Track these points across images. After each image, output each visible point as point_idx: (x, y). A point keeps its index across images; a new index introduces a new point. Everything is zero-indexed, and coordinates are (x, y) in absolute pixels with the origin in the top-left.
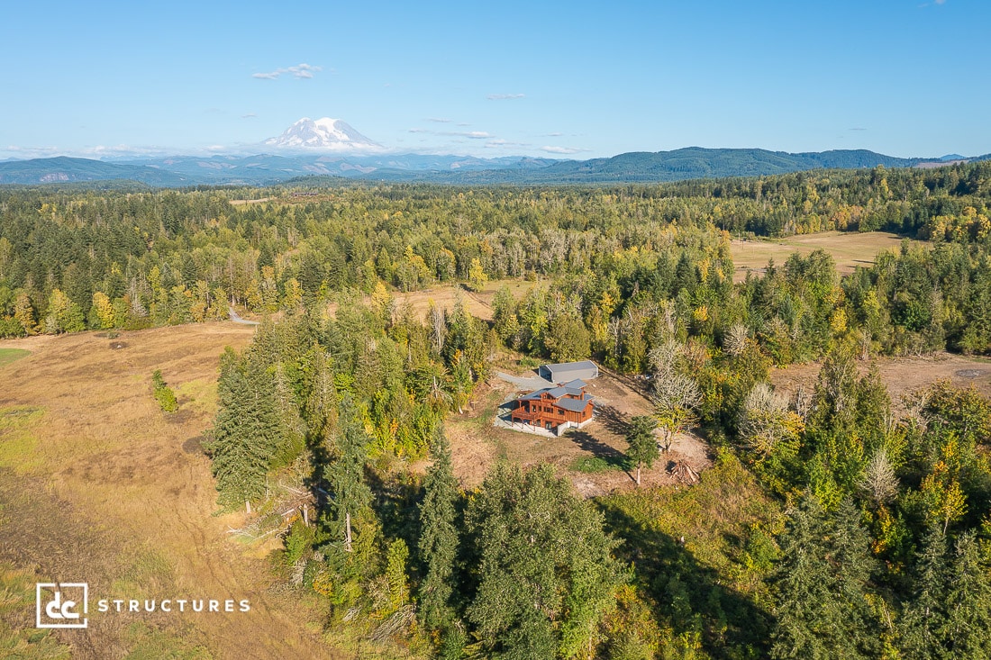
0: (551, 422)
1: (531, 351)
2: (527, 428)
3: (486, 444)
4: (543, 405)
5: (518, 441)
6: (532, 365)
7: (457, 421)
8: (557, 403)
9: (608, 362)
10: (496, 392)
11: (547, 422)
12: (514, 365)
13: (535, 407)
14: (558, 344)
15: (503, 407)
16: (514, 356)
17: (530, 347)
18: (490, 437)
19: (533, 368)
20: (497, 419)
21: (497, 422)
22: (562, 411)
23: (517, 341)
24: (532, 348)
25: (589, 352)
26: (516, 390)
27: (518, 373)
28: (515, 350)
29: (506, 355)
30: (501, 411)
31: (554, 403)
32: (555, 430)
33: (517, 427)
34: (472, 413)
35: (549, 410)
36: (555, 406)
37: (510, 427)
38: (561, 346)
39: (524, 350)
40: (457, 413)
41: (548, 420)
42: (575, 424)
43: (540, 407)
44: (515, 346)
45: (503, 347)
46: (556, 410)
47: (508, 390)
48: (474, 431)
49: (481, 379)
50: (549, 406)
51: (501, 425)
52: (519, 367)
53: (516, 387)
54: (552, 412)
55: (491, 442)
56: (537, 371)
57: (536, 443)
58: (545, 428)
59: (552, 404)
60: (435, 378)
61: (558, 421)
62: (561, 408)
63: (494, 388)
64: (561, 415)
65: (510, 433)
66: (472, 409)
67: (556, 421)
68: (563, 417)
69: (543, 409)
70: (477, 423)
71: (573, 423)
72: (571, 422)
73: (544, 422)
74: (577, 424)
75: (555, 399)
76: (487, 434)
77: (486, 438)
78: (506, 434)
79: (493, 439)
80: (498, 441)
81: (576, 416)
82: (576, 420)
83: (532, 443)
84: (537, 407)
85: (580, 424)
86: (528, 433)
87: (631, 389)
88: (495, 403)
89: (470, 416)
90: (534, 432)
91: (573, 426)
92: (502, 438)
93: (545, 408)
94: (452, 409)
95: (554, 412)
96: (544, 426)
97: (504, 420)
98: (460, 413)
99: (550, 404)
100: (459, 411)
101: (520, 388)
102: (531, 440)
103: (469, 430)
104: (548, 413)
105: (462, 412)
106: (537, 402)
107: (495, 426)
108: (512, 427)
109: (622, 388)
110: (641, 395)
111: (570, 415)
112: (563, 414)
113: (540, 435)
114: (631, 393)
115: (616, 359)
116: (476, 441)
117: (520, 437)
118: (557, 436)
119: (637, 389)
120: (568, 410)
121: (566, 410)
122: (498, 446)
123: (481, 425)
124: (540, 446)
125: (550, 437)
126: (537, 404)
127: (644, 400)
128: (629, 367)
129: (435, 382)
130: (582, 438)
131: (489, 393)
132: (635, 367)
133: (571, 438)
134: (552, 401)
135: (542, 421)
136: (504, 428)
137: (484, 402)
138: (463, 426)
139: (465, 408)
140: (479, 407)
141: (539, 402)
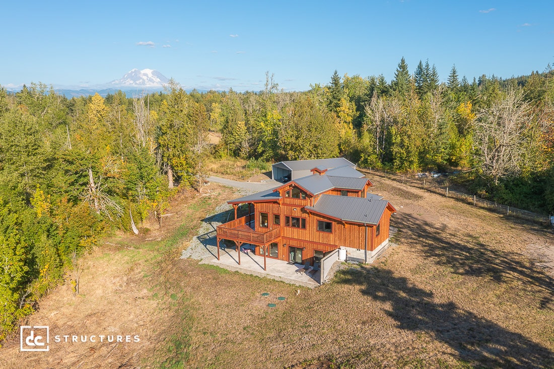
0: (301, 249)
1: (261, 155)
3: (154, 303)
4: (283, 211)
5: (227, 296)
6: (263, 168)
7: (120, 247)
8: (314, 205)
9: (366, 161)
10: (205, 200)
11: (293, 249)
13: (265, 216)
14: (297, 138)
15: (209, 220)
16: (241, 163)
17: (260, 151)
18: (167, 286)
19: (264, 171)
20: (193, 243)
21: (191, 251)
22: (326, 226)
23: (246, 149)
24: (263, 152)
25: (337, 151)
26: (236, 196)
27: (243, 178)
28: (243, 158)
29: (232, 163)
30: (204, 229)
31: (308, 207)
32: (312, 267)
33: (228, 260)
34: (155, 233)
35: (297, 223)
36: (312, 213)
37: (214, 261)
38: (300, 141)
39: (254, 155)
40: (128, 234)
41: (294, 244)
42: (359, 254)
43: (277, 217)
44: (242, 154)
45: (229, 158)
46: (312, 222)
47: (223, 195)
49: (185, 182)
50: (297, 213)
51: (195, 257)
52: (244, 171)
53: (237, 193)
54: (304, 227)
55: (166, 298)
56: (269, 174)
57: (269, 305)
58: (289, 263)
59: (303, 210)
60: (91, 172)
61: (319, 246)
62: (324, 217)
63: (204, 195)
64: (326, 234)
65: (210, 276)
66: (157, 226)
67: (315, 247)
68: (332, 238)
69: (282, 220)
70: (155, 253)
71: (355, 249)
72: (348, 249)
73: (286, 249)
74: (363, 251)
75: (310, 196)
76: (162, 279)
77: (158, 287)
78: (200, 278)
79: (171, 291)
80: (180, 295)
81: (361, 234)
82: (361, 243)
83: (259, 305)
84: (271, 218)
85: (370, 251)
86: (251, 275)
87: (422, 190)
88: (198, 215)
89: (150, 239)
90: (263, 271)
91: (355, 257)
92: (189, 289)
93: (287, 218)
94: (120, 226)
95: (307, 226)
96: (285, 259)
97: (205, 246)
98: (133, 233)
99: (299, 209)
100: (131, 229)
101: (243, 193)
102: (258, 295)
103: (132, 269)
104: (295, 230)
105: (136, 232)
106: (271, 205)
107: (182, 257)
108: (218, 259)
109: (405, 188)
110: (449, 197)
111: (347, 232)
112: (331, 232)
113: (276, 279)
114: (427, 195)
115: (378, 155)
116: (136, 295)
117: (230, 285)
118: (321, 284)
119: (432, 189)
120: (340, 222)
121: (335, 221)
122: (176, 311)
123: (160, 258)
124: (280, 313)
125: (303, 287)
126: (271, 209)
127: (460, 204)
128: (402, 163)
129: (92, 181)
130: (383, 286)
131: (193, 202)
132: (411, 162)
133: (358, 287)
134: (303, 202)
135: (280, 246)
136: (199, 263)
137: (182, 214)
138: (126, 258)
139: (146, 225)
140: (171, 223)
141: (276, 205)
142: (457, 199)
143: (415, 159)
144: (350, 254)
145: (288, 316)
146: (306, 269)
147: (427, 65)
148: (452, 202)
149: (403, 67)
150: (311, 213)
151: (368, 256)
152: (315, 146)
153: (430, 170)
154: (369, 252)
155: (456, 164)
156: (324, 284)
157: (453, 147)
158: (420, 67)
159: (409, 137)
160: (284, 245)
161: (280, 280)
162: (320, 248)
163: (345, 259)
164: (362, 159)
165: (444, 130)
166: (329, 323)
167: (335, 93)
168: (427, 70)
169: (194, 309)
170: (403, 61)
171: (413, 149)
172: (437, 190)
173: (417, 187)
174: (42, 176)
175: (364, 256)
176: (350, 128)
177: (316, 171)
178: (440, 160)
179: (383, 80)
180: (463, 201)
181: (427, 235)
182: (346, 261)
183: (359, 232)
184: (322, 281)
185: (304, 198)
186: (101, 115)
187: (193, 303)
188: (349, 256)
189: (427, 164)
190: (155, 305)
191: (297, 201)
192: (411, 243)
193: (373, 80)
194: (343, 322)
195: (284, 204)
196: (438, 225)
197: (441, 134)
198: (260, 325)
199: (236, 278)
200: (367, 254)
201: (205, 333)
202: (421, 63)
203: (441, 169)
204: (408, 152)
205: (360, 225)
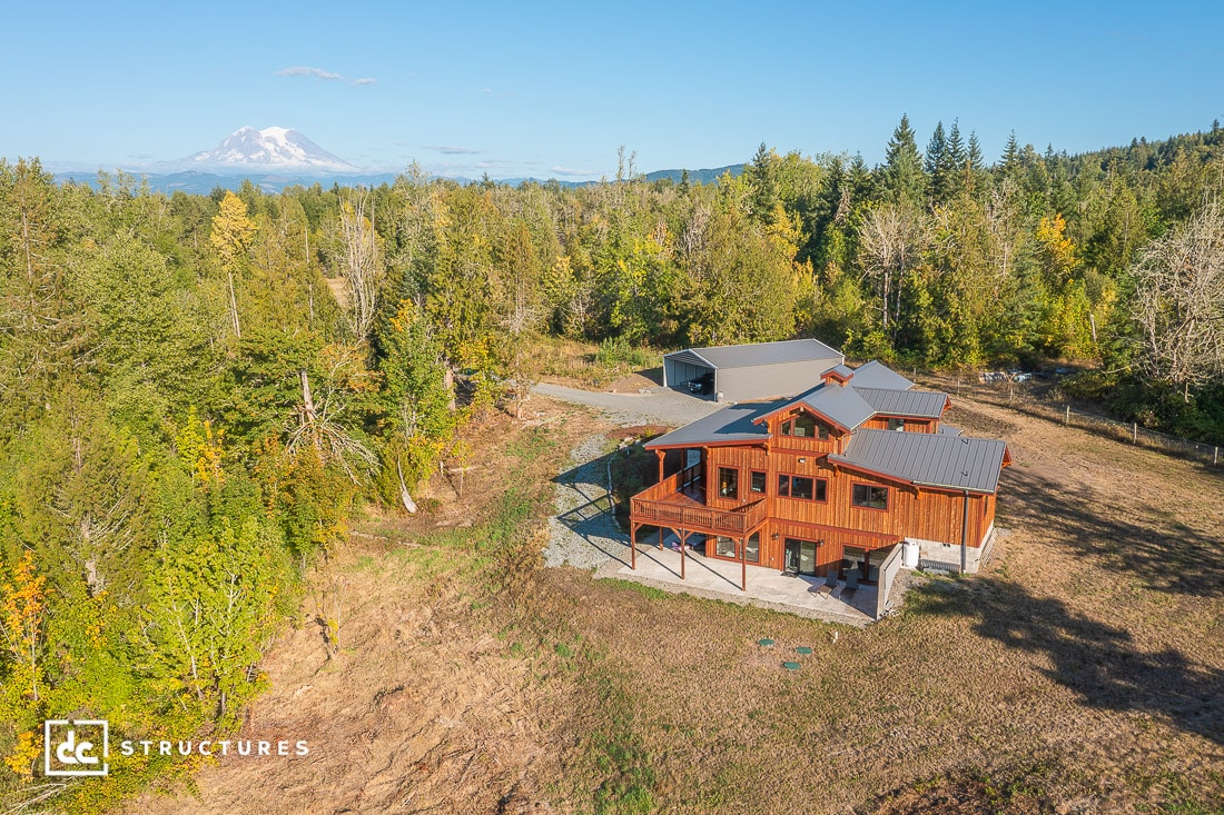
0: (815, 545)
1: (620, 332)
2: (710, 576)
3: (517, 666)
4: (775, 464)
5: (685, 647)
6: (635, 361)
7: (388, 542)
8: (844, 450)
9: (859, 345)
10: (536, 436)
11: (793, 544)
12: (580, 365)
13: (731, 478)
14: (709, 296)
15: (571, 478)
16: (570, 349)
17: (617, 322)
18: (540, 627)
19: (639, 368)
20: (554, 531)
21: (564, 550)
22: (871, 493)
23: (578, 315)
24: (624, 324)
26: (603, 424)
27: (597, 383)
28: (572, 337)
30: (564, 498)
31: (834, 455)
33: (656, 567)
34: (452, 510)
35: (803, 488)
36: (842, 468)
37: (624, 572)
38: (717, 302)
39: (600, 330)
40: (393, 512)
41: (796, 533)
42: (949, 554)
43: (759, 479)
44: (571, 329)
46: (841, 488)
47: (576, 423)
48: (459, 593)
49: (483, 396)
50: (807, 468)
51: (579, 563)
52: (595, 368)
53: (601, 418)
54: (821, 495)
55: (544, 653)
56: (655, 375)
57: (783, 665)
58: (785, 574)
59: (823, 461)
60: (306, 380)
61: (856, 537)
62: (869, 477)
63: (529, 423)
64: (873, 513)
65: (630, 605)
66: (451, 495)
67: (847, 539)
68: (886, 522)
69: (772, 484)
70: (474, 554)
71: (938, 544)
72: (924, 543)
73: (779, 543)
74: (956, 548)
75: (839, 433)
76: (520, 612)
77: (517, 630)
78: (611, 609)
79: (551, 638)
80: (575, 646)
81: (953, 513)
82: (952, 530)
83: (765, 665)
84: (744, 480)
85: (972, 549)
86: (719, 602)
87: (1007, 411)
88: (538, 469)
89: (446, 523)
90: (741, 593)
91: (938, 560)
92: (593, 635)
93: (783, 479)
94: (376, 495)
95: (830, 495)
96: (776, 564)
97: (586, 538)
98: (404, 511)
99: (812, 460)
100: (400, 502)
101: (618, 420)
102: (750, 643)
103: (432, 591)
104: (802, 504)
105: (412, 507)
106: (746, 451)
107: (550, 564)
108: (632, 568)
109: (967, 407)
110: (1072, 426)
111: (923, 510)
112: (886, 508)
113: (777, 609)
114: (1020, 420)
115: (885, 332)
116: (469, 646)
117: (685, 624)
118: (879, 617)
119: (1029, 407)
120: (908, 488)
121: (894, 484)
122: (580, 680)
123: (490, 565)
124: (817, 684)
125: (841, 625)
126: (747, 462)
127: (1101, 441)
128: (945, 351)
129: (307, 398)
130: (1020, 619)
131: (510, 439)
132: (966, 349)
133: (965, 622)
134: (822, 446)
135: (765, 539)
136: (595, 576)
137: (498, 467)
138: (413, 567)
139: (427, 491)
140: (480, 488)
141: (758, 452)
142: (1093, 431)
143: (974, 342)
144: (925, 553)
145: (832, 685)
146: (831, 586)
147: (956, 133)
148: (1082, 438)
149: (904, 135)
150: (840, 468)
151: (967, 559)
152: (750, 314)
153: (1006, 365)
154: (970, 550)
155: (1054, 352)
156: (884, 618)
157: (1046, 315)
158: (939, 135)
159: (960, 294)
160: (774, 536)
161: (784, 610)
162: (859, 541)
163: (916, 564)
164: (849, 340)
165: (1027, 280)
166: (935, 702)
167: (762, 194)
168: (955, 141)
169: (621, 676)
170: (905, 123)
171: (969, 321)
172: (1039, 410)
173: (993, 404)
174: (183, 386)
175: (959, 557)
176: (807, 272)
177: (833, 377)
178: (1020, 343)
179: (860, 164)
180: (1107, 434)
181: (1060, 508)
182: (920, 568)
183: (950, 508)
184: (880, 611)
185: (824, 436)
186: (241, 241)
187: (613, 664)
188: (924, 557)
189: (996, 353)
190: (522, 669)
191: (808, 444)
192: (1034, 525)
193: (837, 163)
194: (963, 698)
195: (776, 449)
196: (1073, 487)
197: (1022, 287)
198: (782, 708)
199: (688, 608)
200: (967, 553)
201: (667, 728)
202: (940, 126)
203: (1026, 363)
204: (958, 328)
205: (951, 494)
